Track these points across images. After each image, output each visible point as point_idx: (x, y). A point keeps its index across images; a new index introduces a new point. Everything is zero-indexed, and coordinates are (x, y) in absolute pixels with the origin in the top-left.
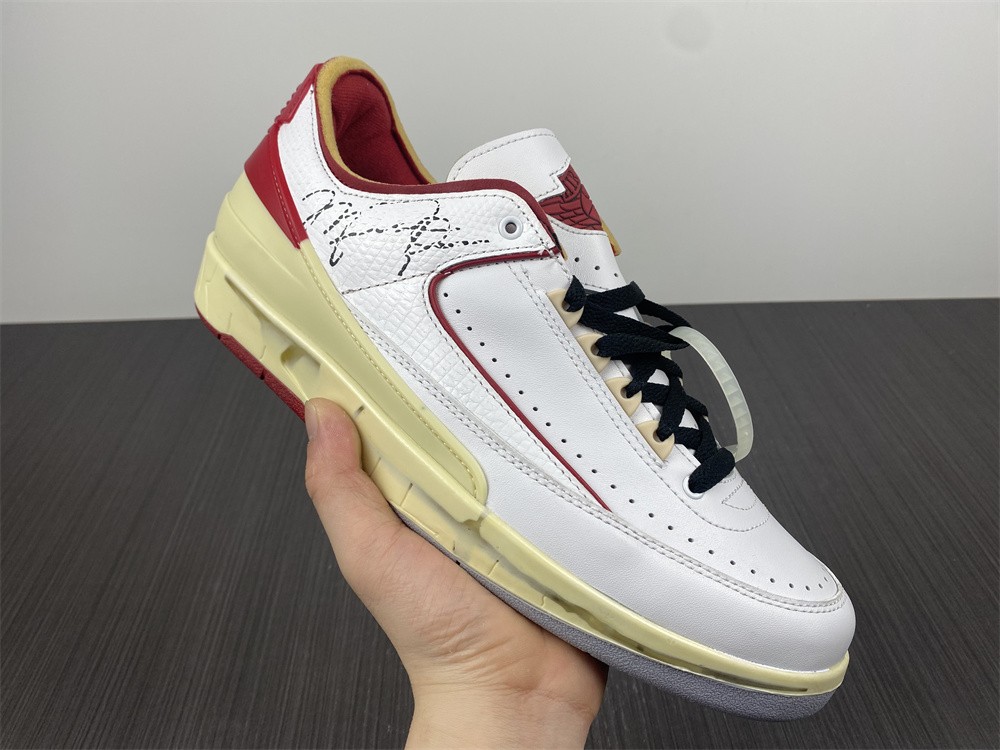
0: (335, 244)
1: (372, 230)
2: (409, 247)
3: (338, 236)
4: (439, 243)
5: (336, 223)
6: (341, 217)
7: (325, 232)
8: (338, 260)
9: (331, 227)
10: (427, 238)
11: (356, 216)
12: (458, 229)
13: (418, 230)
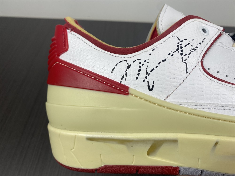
0: (146, 80)
1: (160, 62)
2: (182, 58)
3: (146, 75)
4: (192, 49)
5: (139, 71)
6: (140, 67)
7: (137, 78)
8: (153, 86)
9: (138, 74)
10: (186, 50)
11: (146, 62)
12: (193, 40)
13: (180, 49)
